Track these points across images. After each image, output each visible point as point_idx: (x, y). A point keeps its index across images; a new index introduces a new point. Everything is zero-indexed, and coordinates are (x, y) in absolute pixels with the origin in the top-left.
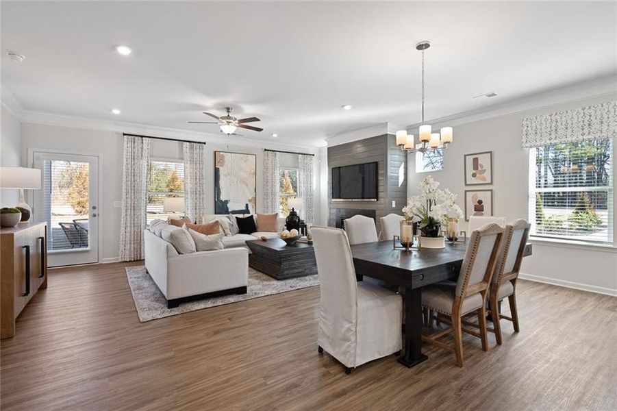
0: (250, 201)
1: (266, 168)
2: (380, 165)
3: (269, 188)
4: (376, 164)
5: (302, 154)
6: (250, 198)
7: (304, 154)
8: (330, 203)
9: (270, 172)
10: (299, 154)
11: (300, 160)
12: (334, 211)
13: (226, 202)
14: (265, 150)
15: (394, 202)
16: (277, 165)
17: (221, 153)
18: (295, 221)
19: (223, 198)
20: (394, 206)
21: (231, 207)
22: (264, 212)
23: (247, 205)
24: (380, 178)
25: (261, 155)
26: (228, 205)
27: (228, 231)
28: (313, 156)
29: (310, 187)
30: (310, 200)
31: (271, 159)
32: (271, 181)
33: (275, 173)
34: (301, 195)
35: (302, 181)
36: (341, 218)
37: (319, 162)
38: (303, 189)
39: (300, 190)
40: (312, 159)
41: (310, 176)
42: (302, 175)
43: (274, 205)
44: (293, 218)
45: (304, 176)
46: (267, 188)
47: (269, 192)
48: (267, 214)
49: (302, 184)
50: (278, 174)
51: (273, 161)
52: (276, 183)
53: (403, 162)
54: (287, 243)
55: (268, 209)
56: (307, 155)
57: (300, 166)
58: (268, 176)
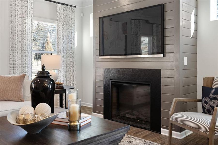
1: (13, 15)
2: (168, 8)
3: (17, 41)
4: (162, 7)
5: (61, 4)
7: (64, 4)
8: (96, 62)
9: (18, 21)
10: (58, 3)
11: (58, 11)
12: (101, 71)
15: (186, 58)
16: (29, 13)
18: (47, 88)
20: (186, 64)
22: (10, 73)
24: (167, 26)
28: (74, 8)
29: (71, 43)
30: (70, 58)
31: (20, 5)
32: (19, 33)
33: (25, 23)
34: (60, 52)
35: (62, 36)
36: (110, 79)
37: (82, 16)
38: (62, 46)
39: (59, 46)
40: (73, 12)
41: (70, 31)
42: (61, 29)
43: (24, 64)
44: (42, 82)
45: (64, 31)
46: (15, 41)
47: (16, 48)
48: (10, 76)
49: (61, 39)
50: (31, 25)
51: (24, 7)
52: (27, 36)
53: (194, 7)
54: (28, 133)
55: (16, 69)
56: (68, 5)
57: (59, 18)
58: (17, 26)
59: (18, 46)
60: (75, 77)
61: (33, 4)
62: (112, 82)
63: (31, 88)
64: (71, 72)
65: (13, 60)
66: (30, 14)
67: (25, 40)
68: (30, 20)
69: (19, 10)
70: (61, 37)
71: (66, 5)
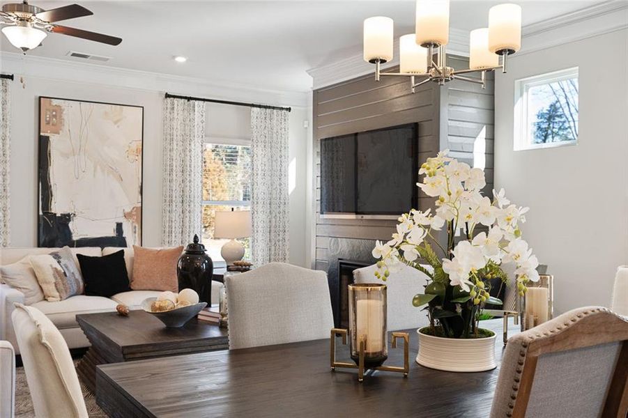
0: (126, 216)
1: (169, 138)
2: (424, 131)
3: (175, 186)
4: (415, 127)
5: (260, 106)
6: (128, 210)
7: (266, 107)
8: (317, 224)
9: (178, 147)
10: (253, 105)
11: (254, 121)
13: (66, 218)
14: (167, 96)
16: (197, 131)
17: (55, 102)
19: (58, 208)
21: (78, 230)
23: (119, 226)
25: (156, 108)
26: (71, 225)
27: (50, 289)
28: (287, 112)
29: (280, 185)
30: (278, 215)
31: (181, 118)
32: (180, 169)
33: (190, 151)
34: (257, 203)
35: (260, 170)
36: (339, 259)
37: (305, 126)
38: (261, 190)
39: (255, 191)
40: (285, 120)
41: (279, 159)
42: (260, 157)
43: (188, 227)
44: (192, 261)
45: (265, 160)
46: (172, 185)
47: (174, 196)
48: (159, 249)
49: (259, 177)
50: (200, 154)
51: (188, 122)
52: (193, 175)
53: (485, 124)
54: (167, 327)
55: (173, 235)
56: (274, 108)
57: (255, 134)
58: (174, 158)
59: (176, 195)
60: (287, 253)
61: (204, 114)
62: (341, 263)
63: (178, 268)
64: (281, 242)
65: (168, 219)
66: (200, 132)
67: (190, 181)
68: (198, 145)
69: (179, 127)
70: (259, 172)
71: (269, 107)
